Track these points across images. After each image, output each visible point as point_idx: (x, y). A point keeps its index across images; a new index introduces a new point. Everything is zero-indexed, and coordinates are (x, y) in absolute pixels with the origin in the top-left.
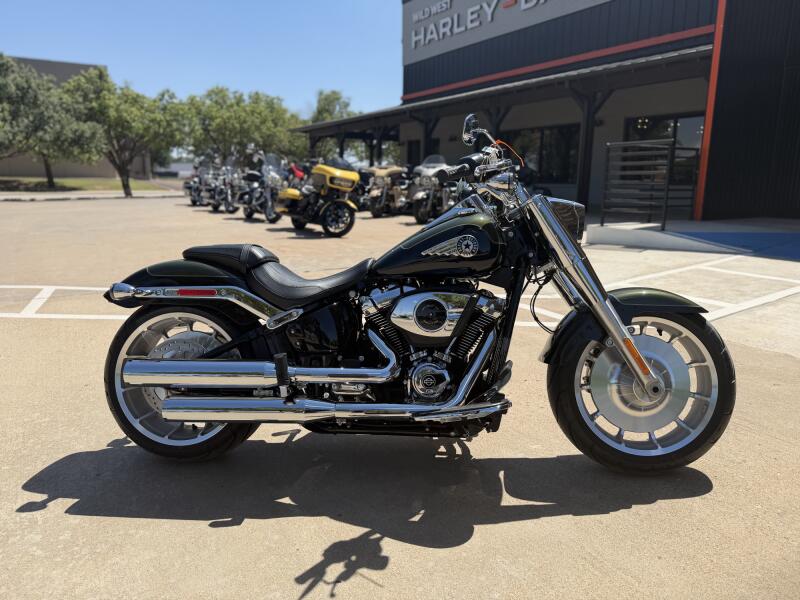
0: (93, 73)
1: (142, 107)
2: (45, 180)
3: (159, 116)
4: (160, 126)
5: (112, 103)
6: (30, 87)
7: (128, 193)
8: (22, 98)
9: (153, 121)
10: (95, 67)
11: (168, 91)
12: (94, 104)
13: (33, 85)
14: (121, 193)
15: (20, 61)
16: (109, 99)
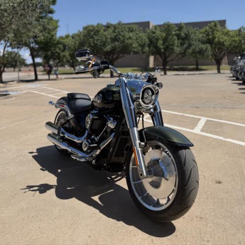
0: (213, 24)
1: (229, 36)
2: (195, 67)
3: (236, 39)
4: (236, 43)
5: (217, 36)
6: (189, 33)
7: (219, 72)
8: (186, 38)
9: (234, 41)
10: (214, 22)
11: (243, 27)
12: (210, 37)
13: (190, 33)
14: (216, 71)
15: (187, 24)
16: (217, 34)
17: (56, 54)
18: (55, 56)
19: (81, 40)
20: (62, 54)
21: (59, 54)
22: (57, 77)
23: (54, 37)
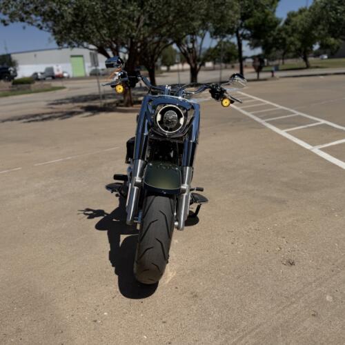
17: (280, 41)
18: (279, 43)
19: (316, 15)
20: (289, 40)
21: (284, 39)
22: (273, 76)
23: (270, 17)
